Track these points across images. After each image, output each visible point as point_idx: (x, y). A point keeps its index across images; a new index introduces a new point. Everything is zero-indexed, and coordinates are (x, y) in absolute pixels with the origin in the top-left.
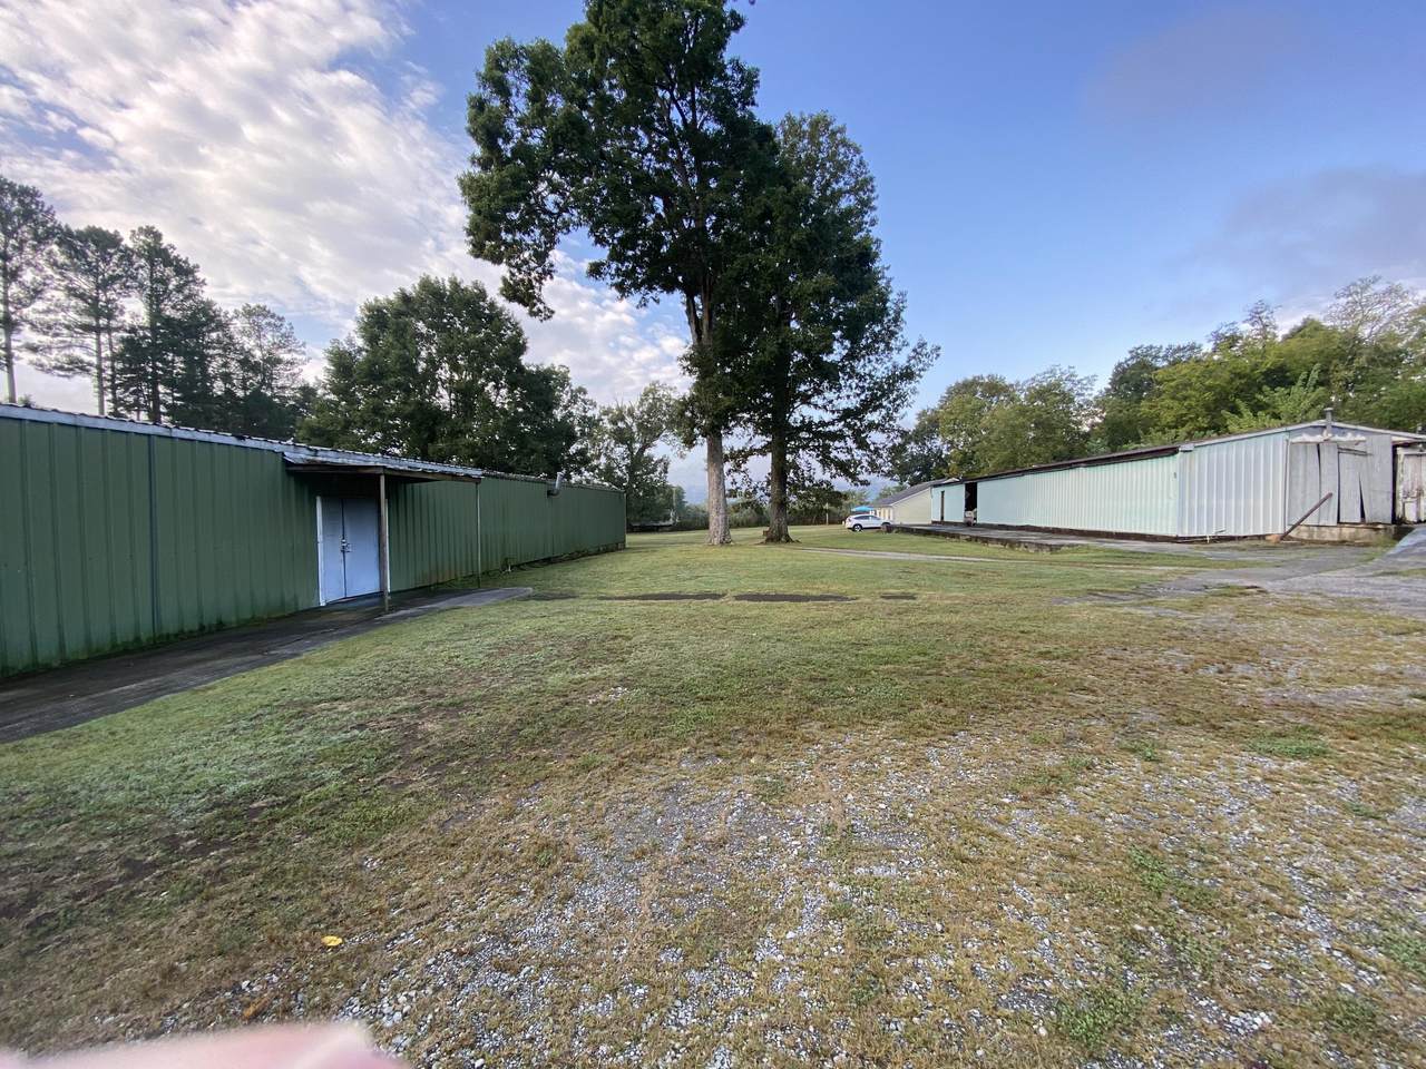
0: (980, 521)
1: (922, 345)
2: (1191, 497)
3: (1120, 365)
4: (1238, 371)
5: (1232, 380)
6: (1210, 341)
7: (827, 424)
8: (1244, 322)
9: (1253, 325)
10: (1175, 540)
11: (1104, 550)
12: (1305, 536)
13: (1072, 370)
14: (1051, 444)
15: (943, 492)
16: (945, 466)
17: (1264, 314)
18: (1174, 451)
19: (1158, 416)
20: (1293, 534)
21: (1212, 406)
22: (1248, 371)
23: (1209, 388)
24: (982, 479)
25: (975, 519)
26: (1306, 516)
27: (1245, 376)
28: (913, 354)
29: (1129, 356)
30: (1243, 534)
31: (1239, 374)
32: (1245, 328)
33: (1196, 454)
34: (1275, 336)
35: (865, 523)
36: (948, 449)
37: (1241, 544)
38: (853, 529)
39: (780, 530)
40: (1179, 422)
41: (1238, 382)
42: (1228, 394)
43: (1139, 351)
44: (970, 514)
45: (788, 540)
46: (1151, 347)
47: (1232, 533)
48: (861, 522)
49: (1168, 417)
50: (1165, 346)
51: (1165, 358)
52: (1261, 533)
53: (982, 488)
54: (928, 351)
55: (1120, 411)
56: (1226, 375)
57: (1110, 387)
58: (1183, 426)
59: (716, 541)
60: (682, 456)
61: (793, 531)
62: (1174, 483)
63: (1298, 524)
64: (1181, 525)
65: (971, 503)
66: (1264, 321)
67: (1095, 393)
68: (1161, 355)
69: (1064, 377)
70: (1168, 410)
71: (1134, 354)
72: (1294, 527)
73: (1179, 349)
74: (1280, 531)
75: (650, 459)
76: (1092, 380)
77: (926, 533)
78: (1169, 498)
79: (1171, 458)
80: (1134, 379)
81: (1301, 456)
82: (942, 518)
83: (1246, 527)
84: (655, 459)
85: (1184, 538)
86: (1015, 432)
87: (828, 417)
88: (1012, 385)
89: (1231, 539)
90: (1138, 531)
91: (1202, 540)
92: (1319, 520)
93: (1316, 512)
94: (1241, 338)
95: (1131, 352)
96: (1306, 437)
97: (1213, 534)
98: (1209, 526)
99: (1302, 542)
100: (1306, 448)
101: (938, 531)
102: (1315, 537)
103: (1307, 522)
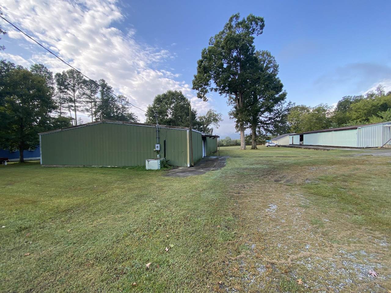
0: (304, 144)
1: (290, 102)
2: (360, 138)
3: (340, 101)
4: (373, 105)
5: (372, 107)
6: (366, 96)
7: (266, 121)
8: (375, 90)
9: (378, 91)
10: (357, 148)
11: (340, 150)
12: (387, 147)
13: (326, 104)
14: (321, 124)
15: (293, 137)
16: (290, 129)
17: (381, 88)
18: (356, 128)
19: (352, 116)
20: (384, 146)
21: (367, 114)
22: (376, 105)
23: (366, 109)
24: (305, 134)
25: (303, 143)
26: (387, 142)
27: (375, 106)
28: (288, 105)
29: (342, 99)
30: (373, 147)
31: (374, 105)
32: (376, 92)
33: (362, 129)
34: (384, 94)
35: (271, 145)
36: (290, 125)
37: (372, 149)
38: (267, 146)
39: (255, 146)
40: (358, 118)
41: (373, 108)
42: (371, 111)
43: (345, 98)
44: (301, 142)
45: (257, 149)
46: (349, 96)
47: (370, 147)
48: (270, 144)
49: (354, 117)
50: (353, 96)
51: (353, 99)
52: (377, 146)
53: (304, 136)
54: (292, 104)
55: (341, 115)
56: (370, 106)
57: (337, 107)
58: (358, 119)
59: (243, 149)
60: (217, 128)
61: (258, 146)
62: (356, 136)
63: (385, 144)
64: (358, 145)
65: (302, 139)
66: (381, 90)
67: (333, 110)
68: (352, 98)
69: (324, 106)
70: (354, 115)
71: (344, 98)
72: (384, 145)
73: (357, 97)
74: (381, 146)
75: (208, 128)
76: (332, 107)
77: (289, 147)
78: (355, 139)
79: (356, 130)
80: (344, 105)
81: (386, 129)
82: (293, 143)
83: (374, 145)
84: (210, 129)
85: (359, 148)
86: (310, 121)
87: (266, 119)
88: (308, 107)
89: (370, 148)
90: (348, 146)
91: (363, 148)
92: (390, 143)
93: (389, 142)
94: (374, 94)
95: (343, 98)
96: (387, 125)
97: (366, 146)
98: (365, 145)
99: (386, 148)
100: (387, 128)
101: (292, 146)
102: (389, 147)
103: (387, 144)
